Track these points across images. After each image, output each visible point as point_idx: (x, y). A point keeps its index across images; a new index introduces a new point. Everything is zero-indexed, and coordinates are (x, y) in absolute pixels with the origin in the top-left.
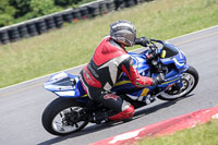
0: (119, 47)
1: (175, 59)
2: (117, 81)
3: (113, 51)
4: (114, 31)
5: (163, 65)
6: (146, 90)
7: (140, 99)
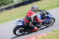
0: (34, 12)
1: (49, 15)
2: (33, 21)
3: (32, 13)
4: (32, 8)
5: (46, 17)
6: (41, 24)
7: (39, 26)
